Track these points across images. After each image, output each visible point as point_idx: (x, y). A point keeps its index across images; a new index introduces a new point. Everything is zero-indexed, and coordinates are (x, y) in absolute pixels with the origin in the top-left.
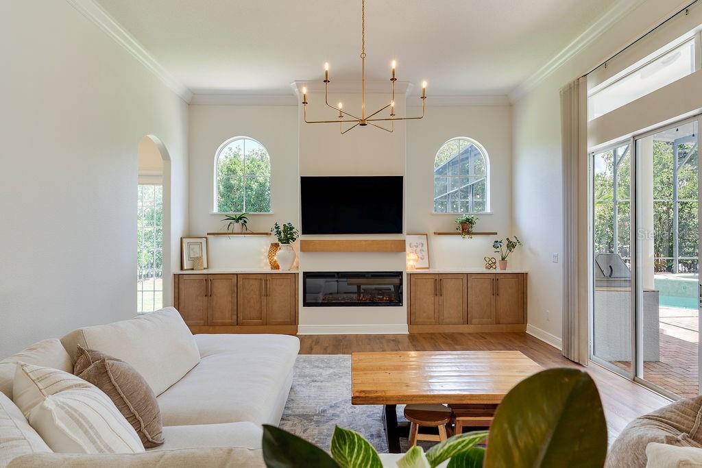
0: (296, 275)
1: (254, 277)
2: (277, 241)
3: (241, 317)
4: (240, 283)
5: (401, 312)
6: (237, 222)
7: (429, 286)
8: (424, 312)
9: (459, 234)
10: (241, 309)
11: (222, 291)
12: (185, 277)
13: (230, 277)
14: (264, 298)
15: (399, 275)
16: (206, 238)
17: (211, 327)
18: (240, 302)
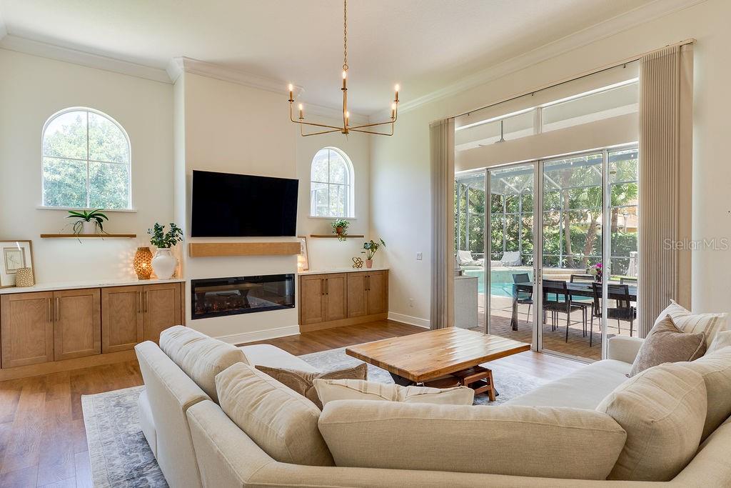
0: (182, 284)
1: (126, 290)
2: (148, 244)
3: (106, 341)
4: (106, 299)
5: (293, 313)
6: (87, 220)
7: (317, 286)
8: (313, 311)
9: (336, 237)
10: (106, 332)
11: (76, 313)
12: (11, 298)
13: (89, 292)
14: (140, 316)
15: (291, 277)
16: (30, 242)
17: (59, 362)
18: (106, 323)
